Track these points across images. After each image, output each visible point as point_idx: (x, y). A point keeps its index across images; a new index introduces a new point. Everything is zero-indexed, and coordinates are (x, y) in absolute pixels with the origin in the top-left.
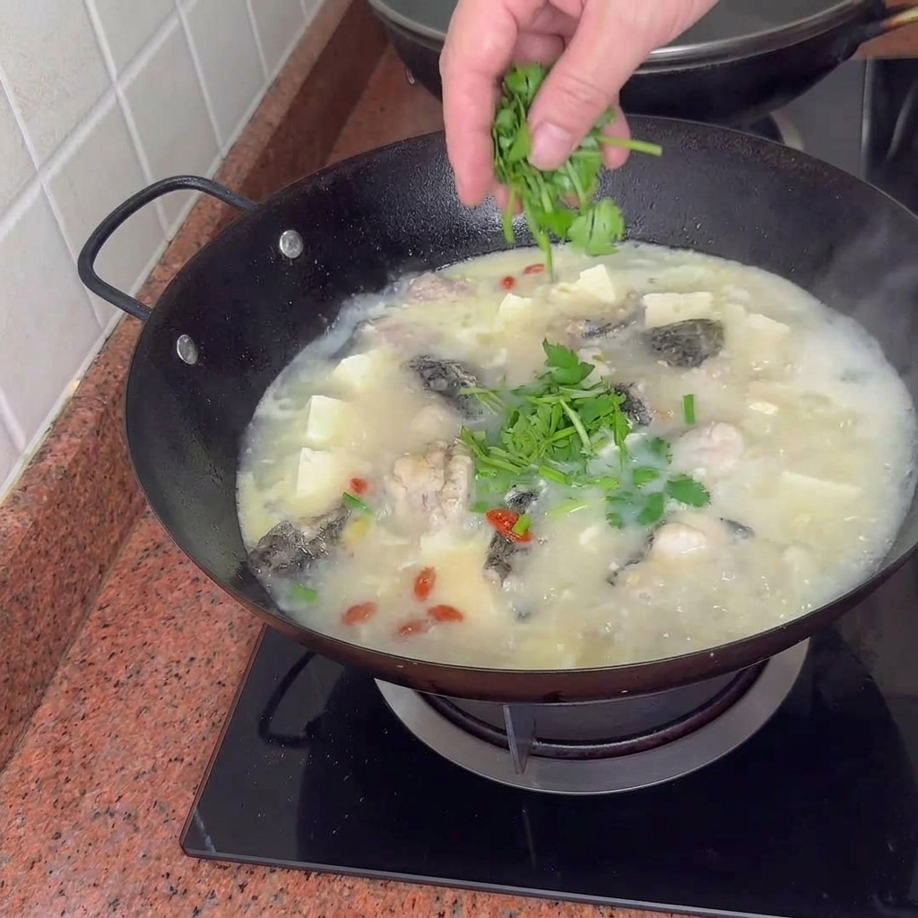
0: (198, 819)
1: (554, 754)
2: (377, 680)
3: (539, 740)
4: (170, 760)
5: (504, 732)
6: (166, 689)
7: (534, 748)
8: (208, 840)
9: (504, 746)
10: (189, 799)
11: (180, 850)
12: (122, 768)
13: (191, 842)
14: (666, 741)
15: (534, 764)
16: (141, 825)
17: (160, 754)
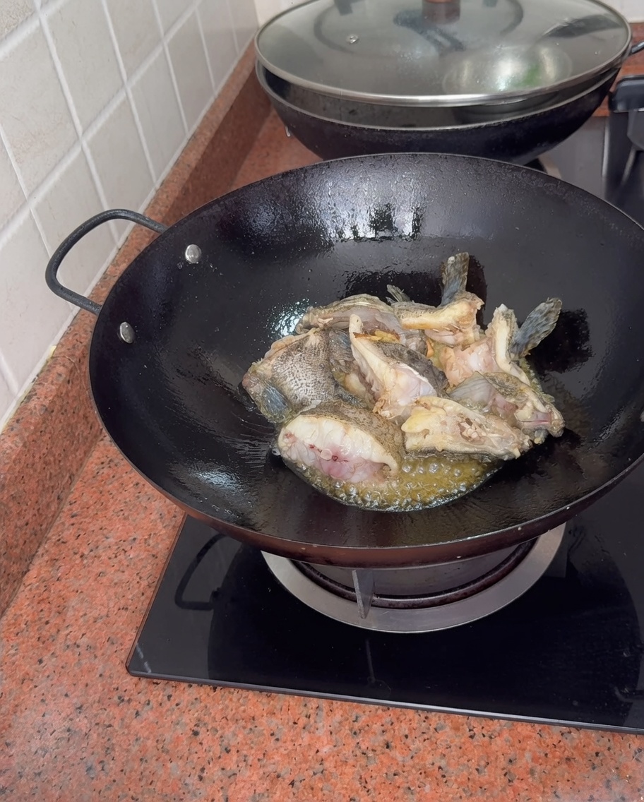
0: (139, 650)
1: (387, 605)
2: (263, 553)
3: (377, 596)
4: (119, 609)
5: (353, 590)
6: (116, 560)
7: (373, 601)
8: (146, 664)
9: (354, 600)
10: (131, 635)
11: (126, 671)
12: (85, 614)
13: (133, 666)
14: (466, 596)
15: (373, 612)
16: (99, 653)
17: (112, 604)
